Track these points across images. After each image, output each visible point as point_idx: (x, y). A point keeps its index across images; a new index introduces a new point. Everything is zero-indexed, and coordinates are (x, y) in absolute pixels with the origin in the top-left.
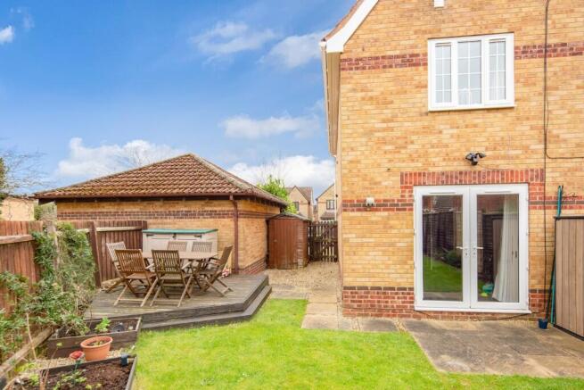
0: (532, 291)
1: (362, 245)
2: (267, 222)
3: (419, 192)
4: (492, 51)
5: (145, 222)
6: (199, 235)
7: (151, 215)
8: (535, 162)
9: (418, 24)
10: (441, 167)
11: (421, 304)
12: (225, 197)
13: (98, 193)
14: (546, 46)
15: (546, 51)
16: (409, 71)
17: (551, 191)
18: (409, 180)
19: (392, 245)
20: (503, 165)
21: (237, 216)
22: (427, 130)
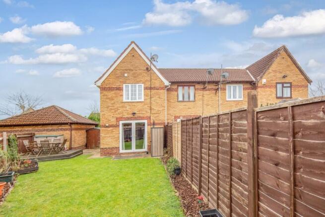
0: (148, 146)
1: (106, 137)
2: (87, 131)
3: (121, 122)
4: (139, 88)
5: (34, 134)
6: (56, 137)
7: (36, 131)
8: (148, 115)
9: (121, 80)
10: (126, 116)
11: (121, 151)
12: (67, 124)
13: (14, 123)
14: (151, 87)
15: (151, 88)
16: (118, 91)
17: (152, 121)
18: (118, 119)
19: (114, 136)
20: (141, 115)
21: (71, 130)
22: (123, 107)
